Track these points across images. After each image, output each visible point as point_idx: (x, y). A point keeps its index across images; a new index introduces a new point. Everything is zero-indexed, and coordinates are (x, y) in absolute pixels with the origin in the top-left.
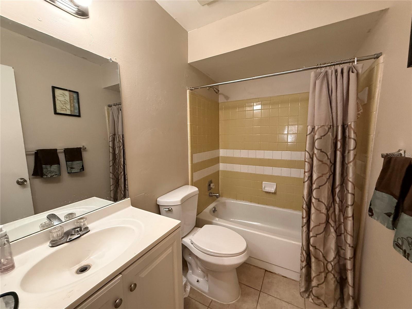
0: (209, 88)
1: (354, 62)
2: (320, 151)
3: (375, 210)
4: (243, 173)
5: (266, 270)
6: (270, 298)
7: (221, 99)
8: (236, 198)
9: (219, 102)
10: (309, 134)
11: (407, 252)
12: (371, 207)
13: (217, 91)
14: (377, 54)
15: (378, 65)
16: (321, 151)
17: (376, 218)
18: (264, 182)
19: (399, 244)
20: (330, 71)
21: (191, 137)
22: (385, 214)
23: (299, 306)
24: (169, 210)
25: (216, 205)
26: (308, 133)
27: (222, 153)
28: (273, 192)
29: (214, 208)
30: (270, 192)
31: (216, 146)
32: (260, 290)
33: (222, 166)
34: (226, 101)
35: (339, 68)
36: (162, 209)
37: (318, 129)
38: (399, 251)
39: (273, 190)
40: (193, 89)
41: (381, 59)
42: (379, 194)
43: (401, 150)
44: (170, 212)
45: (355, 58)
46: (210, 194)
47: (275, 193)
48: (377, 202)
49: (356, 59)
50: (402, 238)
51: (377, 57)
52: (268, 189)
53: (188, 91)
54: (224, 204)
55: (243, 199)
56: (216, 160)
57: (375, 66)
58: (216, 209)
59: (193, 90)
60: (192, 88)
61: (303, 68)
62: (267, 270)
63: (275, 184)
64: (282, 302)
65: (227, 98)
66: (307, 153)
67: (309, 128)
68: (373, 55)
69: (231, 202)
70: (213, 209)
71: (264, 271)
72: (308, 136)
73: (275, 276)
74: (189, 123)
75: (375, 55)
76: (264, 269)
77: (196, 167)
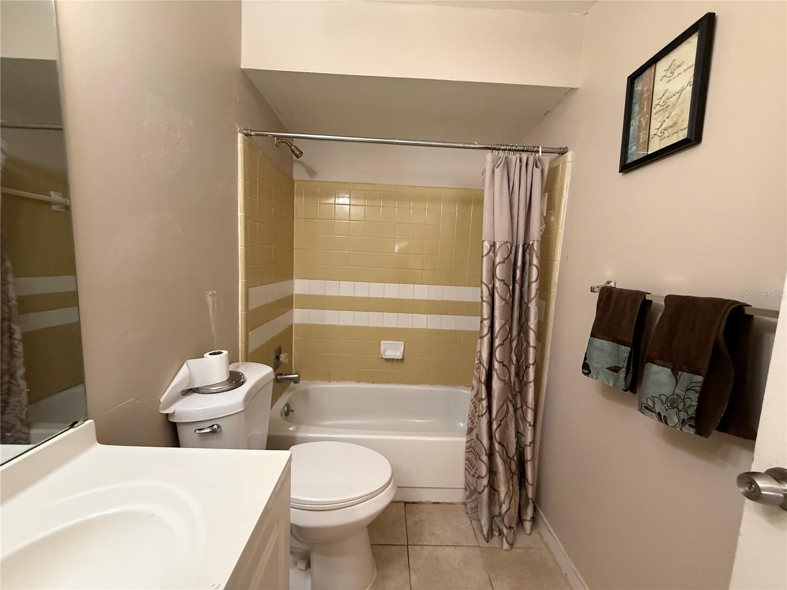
0: (279, 142)
1: (538, 152)
2: (502, 283)
3: (593, 365)
4: (345, 327)
5: (406, 503)
6: (426, 551)
7: (299, 173)
8: (329, 379)
9: (294, 178)
10: (487, 254)
11: (663, 414)
12: (586, 362)
13: (298, 153)
14: (563, 148)
15: (564, 163)
16: (505, 284)
17: (595, 376)
18: (382, 342)
19: (650, 406)
20: (514, 157)
21: (246, 246)
22: (607, 368)
24: (214, 432)
25: (290, 399)
26: (485, 253)
27: (300, 286)
28: (401, 358)
29: (288, 405)
30: (393, 359)
31: (287, 274)
32: (407, 544)
33: (299, 316)
34: (310, 179)
35: (524, 156)
37: (500, 247)
38: (651, 416)
39: (398, 355)
40: (252, 133)
41: (569, 156)
42: (599, 342)
43: (611, 282)
44: (214, 436)
45: (538, 147)
46: (278, 377)
47: (402, 360)
48: (595, 354)
49: (540, 147)
50: (653, 397)
51: (563, 154)
52: (389, 354)
53: (240, 136)
54: (305, 394)
55: (344, 379)
56: (287, 303)
57: (560, 165)
58: (290, 408)
59: (251, 135)
60: (251, 131)
61: (475, 144)
62: (407, 500)
63: (403, 343)
64: (445, 549)
65: (312, 172)
66: (484, 287)
67: (486, 245)
68: (557, 149)
69: (319, 388)
70: (286, 409)
71: (403, 504)
72: (485, 259)
73: (421, 507)
74: (240, 214)
75: (560, 148)
76: (402, 502)
77: (255, 319)
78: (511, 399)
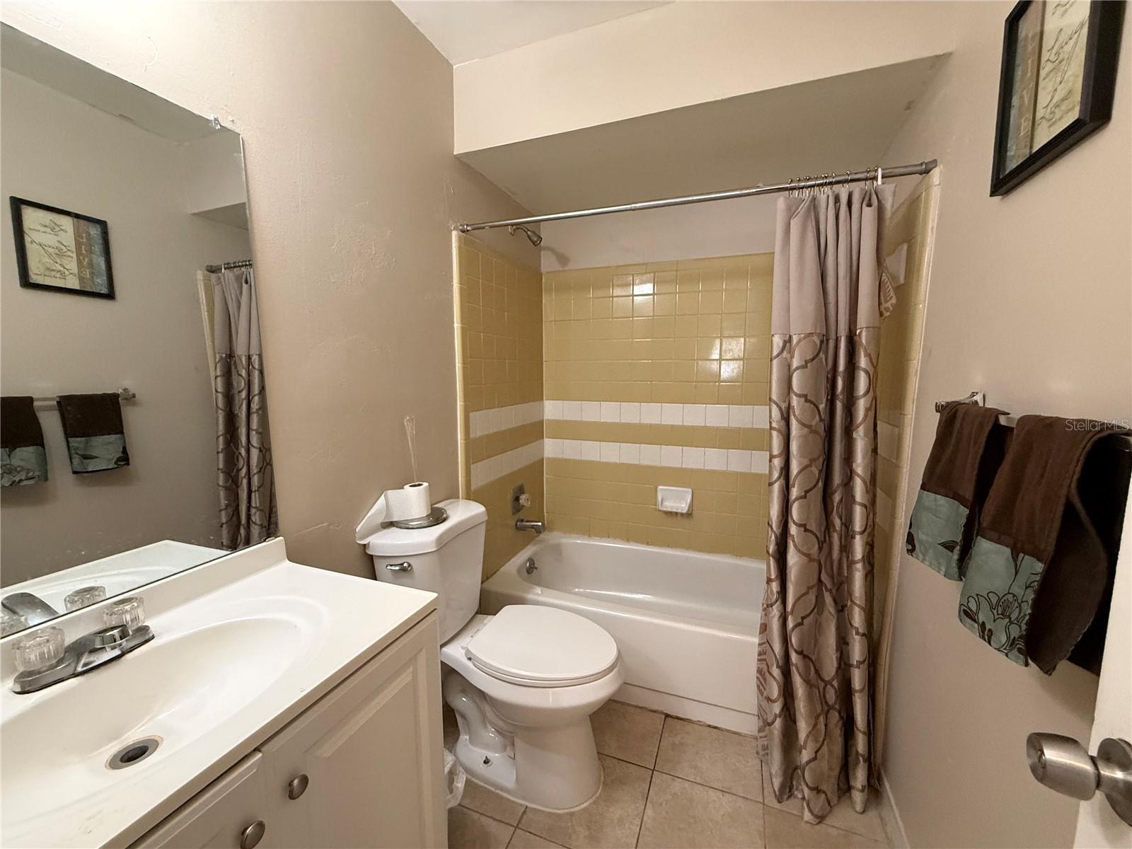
0: (514, 230)
1: (875, 178)
3: (920, 536)
4: (607, 464)
5: (667, 716)
6: (677, 786)
7: (548, 263)
8: (589, 532)
9: (542, 271)
10: (778, 355)
11: (988, 627)
12: (911, 530)
13: (535, 239)
14: (926, 164)
15: (928, 188)
16: (805, 400)
17: (921, 556)
18: (660, 487)
19: (971, 610)
20: (824, 195)
21: (464, 362)
22: (940, 544)
23: (748, 797)
24: (404, 570)
25: (535, 554)
26: (775, 353)
27: (552, 410)
28: (685, 511)
29: (531, 560)
30: (676, 513)
31: (534, 393)
32: (652, 768)
33: (551, 448)
34: (561, 269)
35: (843, 191)
36: (380, 567)
37: (799, 342)
38: (971, 628)
39: (683, 507)
40: (469, 228)
41: (936, 175)
42: (930, 497)
43: (977, 393)
44: (403, 573)
45: (876, 171)
46: (518, 523)
47: (689, 515)
48: (925, 517)
49: (880, 170)
50: (977, 595)
51: (927, 172)
52: (670, 505)
53: (454, 234)
54: (557, 550)
55: (608, 535)
56: (535, 431)
57: (922, 193)
58: (534, 564)
59: (468, 231)
60: (467, 225)
61: (758, 187)
62: (668, 713)
63: (691, 490)
64: (707, 791)
65: (563, 259)
66: (774, 407)
67: (777, 341)
68: (916, 165)
69: (573, 542)
70: (528, 565)
71: (664, 716)
72: (775, 362)
73: (689, 727)
74: (457, 325)
75: (921, 164)
76: (662, 713)
77: (479, 450)
78: (829, 587)
